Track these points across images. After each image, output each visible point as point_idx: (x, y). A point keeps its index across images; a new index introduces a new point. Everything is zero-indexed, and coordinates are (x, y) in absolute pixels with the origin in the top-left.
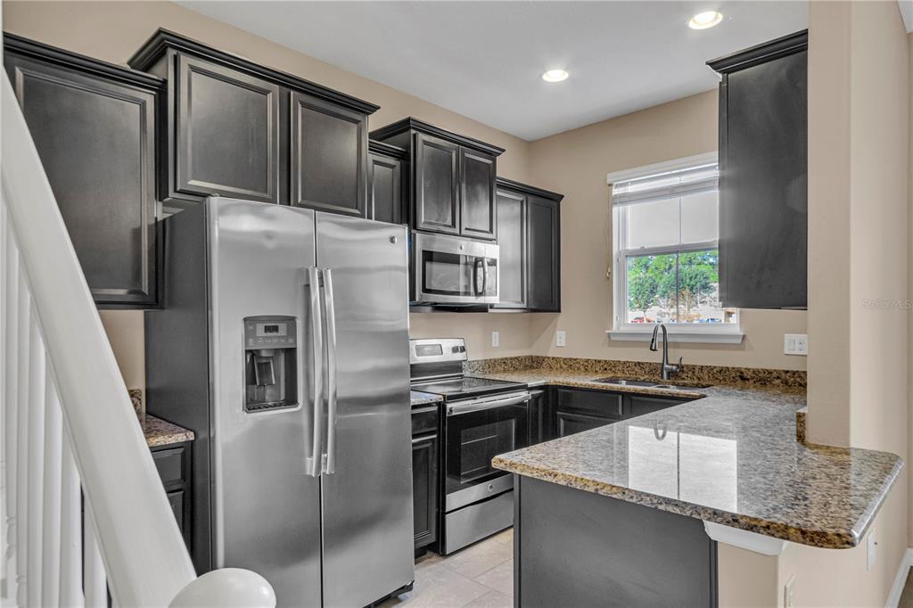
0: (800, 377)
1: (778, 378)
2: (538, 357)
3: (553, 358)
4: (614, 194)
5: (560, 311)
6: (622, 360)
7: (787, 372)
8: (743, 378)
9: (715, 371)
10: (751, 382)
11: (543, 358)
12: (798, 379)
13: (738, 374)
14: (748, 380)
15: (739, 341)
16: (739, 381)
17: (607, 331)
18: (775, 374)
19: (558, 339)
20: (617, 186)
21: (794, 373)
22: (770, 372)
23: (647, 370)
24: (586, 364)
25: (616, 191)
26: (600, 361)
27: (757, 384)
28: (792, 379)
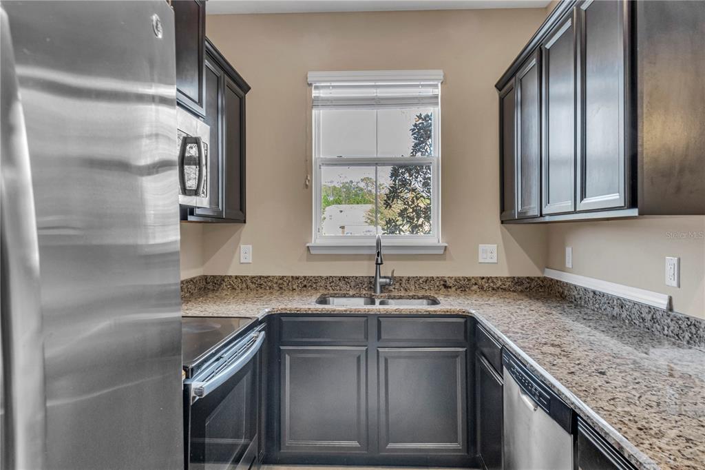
0: (493, 282)
1: (476, 284)
2: (214, 277)
3: (236, 277)
4: (313, 95)
5: (245, 222)
6: (325, 274)
7: (483, 278)
8: (446, 286)
9: (421, 281)
10: (454, 289)
11: (223, 278)
12: (492, 284)
13: (442, 283)
14: (450, 287)
15: (441, 252)
16: (443, 289)
17: (308, 245)
18: (473, 281)
19: (242, 255)
20: (317, 88)
21: (488, 279)
22: (469, 280)
23: (353, 284)
24: (281, 281)
25: (315, 93)
26: (297, 278)
27: (458, 292)
28: (487, 285)
